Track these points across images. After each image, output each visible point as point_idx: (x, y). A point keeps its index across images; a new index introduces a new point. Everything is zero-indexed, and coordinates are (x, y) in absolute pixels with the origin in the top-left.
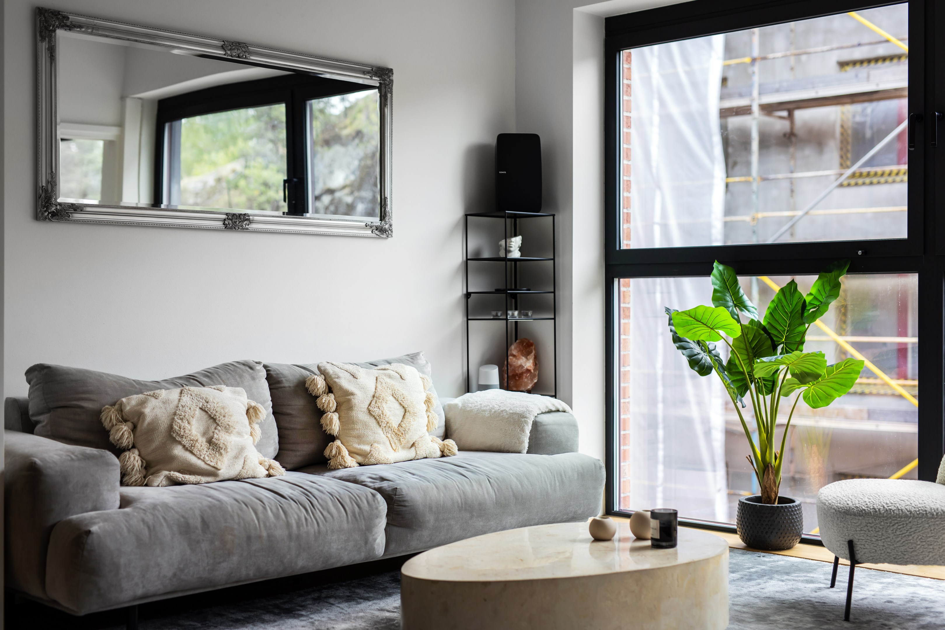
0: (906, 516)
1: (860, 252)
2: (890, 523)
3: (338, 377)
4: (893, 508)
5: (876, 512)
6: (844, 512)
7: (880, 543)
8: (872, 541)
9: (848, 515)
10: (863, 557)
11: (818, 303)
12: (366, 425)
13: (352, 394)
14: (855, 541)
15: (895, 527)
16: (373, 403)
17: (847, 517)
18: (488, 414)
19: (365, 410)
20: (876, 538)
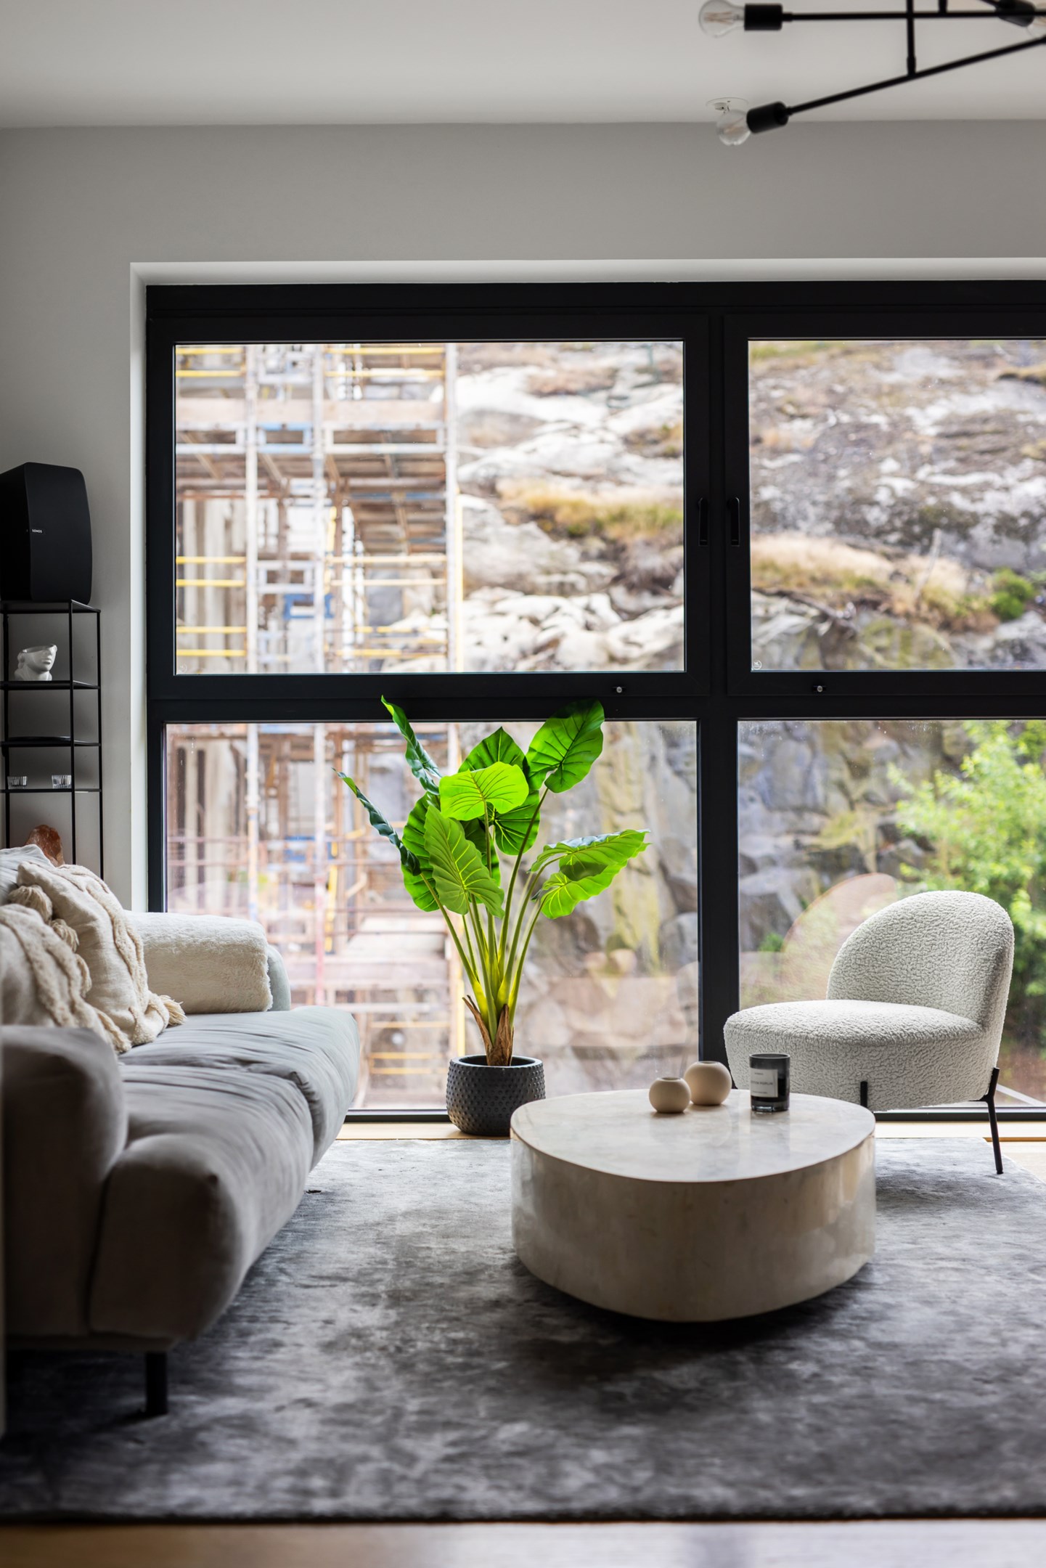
0: (930, 1041)
1: (619, 689)
2: (915, 1051)
3: (64, 889)
4: (915, 1032)
5: (898, 1038)
6: (858, 1044)
7: (901, 1081)
8: (891, 1079)
9: (865, 1047)
10: (877, 1103)
11: (553, 763)
12: (120, 974)
13: (93, 919)
14: (871, 1084)
15: (919, 1056)
16: (117, 934)
17: (864, 1049)
18: (176, 950)
19: (112, 946)
20: (897, 1074)
